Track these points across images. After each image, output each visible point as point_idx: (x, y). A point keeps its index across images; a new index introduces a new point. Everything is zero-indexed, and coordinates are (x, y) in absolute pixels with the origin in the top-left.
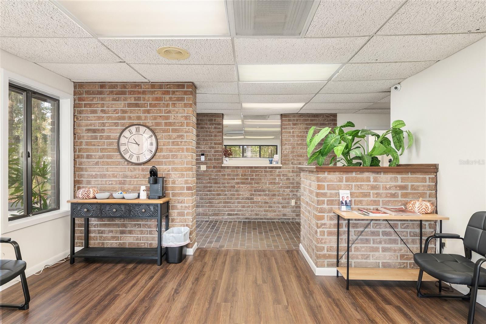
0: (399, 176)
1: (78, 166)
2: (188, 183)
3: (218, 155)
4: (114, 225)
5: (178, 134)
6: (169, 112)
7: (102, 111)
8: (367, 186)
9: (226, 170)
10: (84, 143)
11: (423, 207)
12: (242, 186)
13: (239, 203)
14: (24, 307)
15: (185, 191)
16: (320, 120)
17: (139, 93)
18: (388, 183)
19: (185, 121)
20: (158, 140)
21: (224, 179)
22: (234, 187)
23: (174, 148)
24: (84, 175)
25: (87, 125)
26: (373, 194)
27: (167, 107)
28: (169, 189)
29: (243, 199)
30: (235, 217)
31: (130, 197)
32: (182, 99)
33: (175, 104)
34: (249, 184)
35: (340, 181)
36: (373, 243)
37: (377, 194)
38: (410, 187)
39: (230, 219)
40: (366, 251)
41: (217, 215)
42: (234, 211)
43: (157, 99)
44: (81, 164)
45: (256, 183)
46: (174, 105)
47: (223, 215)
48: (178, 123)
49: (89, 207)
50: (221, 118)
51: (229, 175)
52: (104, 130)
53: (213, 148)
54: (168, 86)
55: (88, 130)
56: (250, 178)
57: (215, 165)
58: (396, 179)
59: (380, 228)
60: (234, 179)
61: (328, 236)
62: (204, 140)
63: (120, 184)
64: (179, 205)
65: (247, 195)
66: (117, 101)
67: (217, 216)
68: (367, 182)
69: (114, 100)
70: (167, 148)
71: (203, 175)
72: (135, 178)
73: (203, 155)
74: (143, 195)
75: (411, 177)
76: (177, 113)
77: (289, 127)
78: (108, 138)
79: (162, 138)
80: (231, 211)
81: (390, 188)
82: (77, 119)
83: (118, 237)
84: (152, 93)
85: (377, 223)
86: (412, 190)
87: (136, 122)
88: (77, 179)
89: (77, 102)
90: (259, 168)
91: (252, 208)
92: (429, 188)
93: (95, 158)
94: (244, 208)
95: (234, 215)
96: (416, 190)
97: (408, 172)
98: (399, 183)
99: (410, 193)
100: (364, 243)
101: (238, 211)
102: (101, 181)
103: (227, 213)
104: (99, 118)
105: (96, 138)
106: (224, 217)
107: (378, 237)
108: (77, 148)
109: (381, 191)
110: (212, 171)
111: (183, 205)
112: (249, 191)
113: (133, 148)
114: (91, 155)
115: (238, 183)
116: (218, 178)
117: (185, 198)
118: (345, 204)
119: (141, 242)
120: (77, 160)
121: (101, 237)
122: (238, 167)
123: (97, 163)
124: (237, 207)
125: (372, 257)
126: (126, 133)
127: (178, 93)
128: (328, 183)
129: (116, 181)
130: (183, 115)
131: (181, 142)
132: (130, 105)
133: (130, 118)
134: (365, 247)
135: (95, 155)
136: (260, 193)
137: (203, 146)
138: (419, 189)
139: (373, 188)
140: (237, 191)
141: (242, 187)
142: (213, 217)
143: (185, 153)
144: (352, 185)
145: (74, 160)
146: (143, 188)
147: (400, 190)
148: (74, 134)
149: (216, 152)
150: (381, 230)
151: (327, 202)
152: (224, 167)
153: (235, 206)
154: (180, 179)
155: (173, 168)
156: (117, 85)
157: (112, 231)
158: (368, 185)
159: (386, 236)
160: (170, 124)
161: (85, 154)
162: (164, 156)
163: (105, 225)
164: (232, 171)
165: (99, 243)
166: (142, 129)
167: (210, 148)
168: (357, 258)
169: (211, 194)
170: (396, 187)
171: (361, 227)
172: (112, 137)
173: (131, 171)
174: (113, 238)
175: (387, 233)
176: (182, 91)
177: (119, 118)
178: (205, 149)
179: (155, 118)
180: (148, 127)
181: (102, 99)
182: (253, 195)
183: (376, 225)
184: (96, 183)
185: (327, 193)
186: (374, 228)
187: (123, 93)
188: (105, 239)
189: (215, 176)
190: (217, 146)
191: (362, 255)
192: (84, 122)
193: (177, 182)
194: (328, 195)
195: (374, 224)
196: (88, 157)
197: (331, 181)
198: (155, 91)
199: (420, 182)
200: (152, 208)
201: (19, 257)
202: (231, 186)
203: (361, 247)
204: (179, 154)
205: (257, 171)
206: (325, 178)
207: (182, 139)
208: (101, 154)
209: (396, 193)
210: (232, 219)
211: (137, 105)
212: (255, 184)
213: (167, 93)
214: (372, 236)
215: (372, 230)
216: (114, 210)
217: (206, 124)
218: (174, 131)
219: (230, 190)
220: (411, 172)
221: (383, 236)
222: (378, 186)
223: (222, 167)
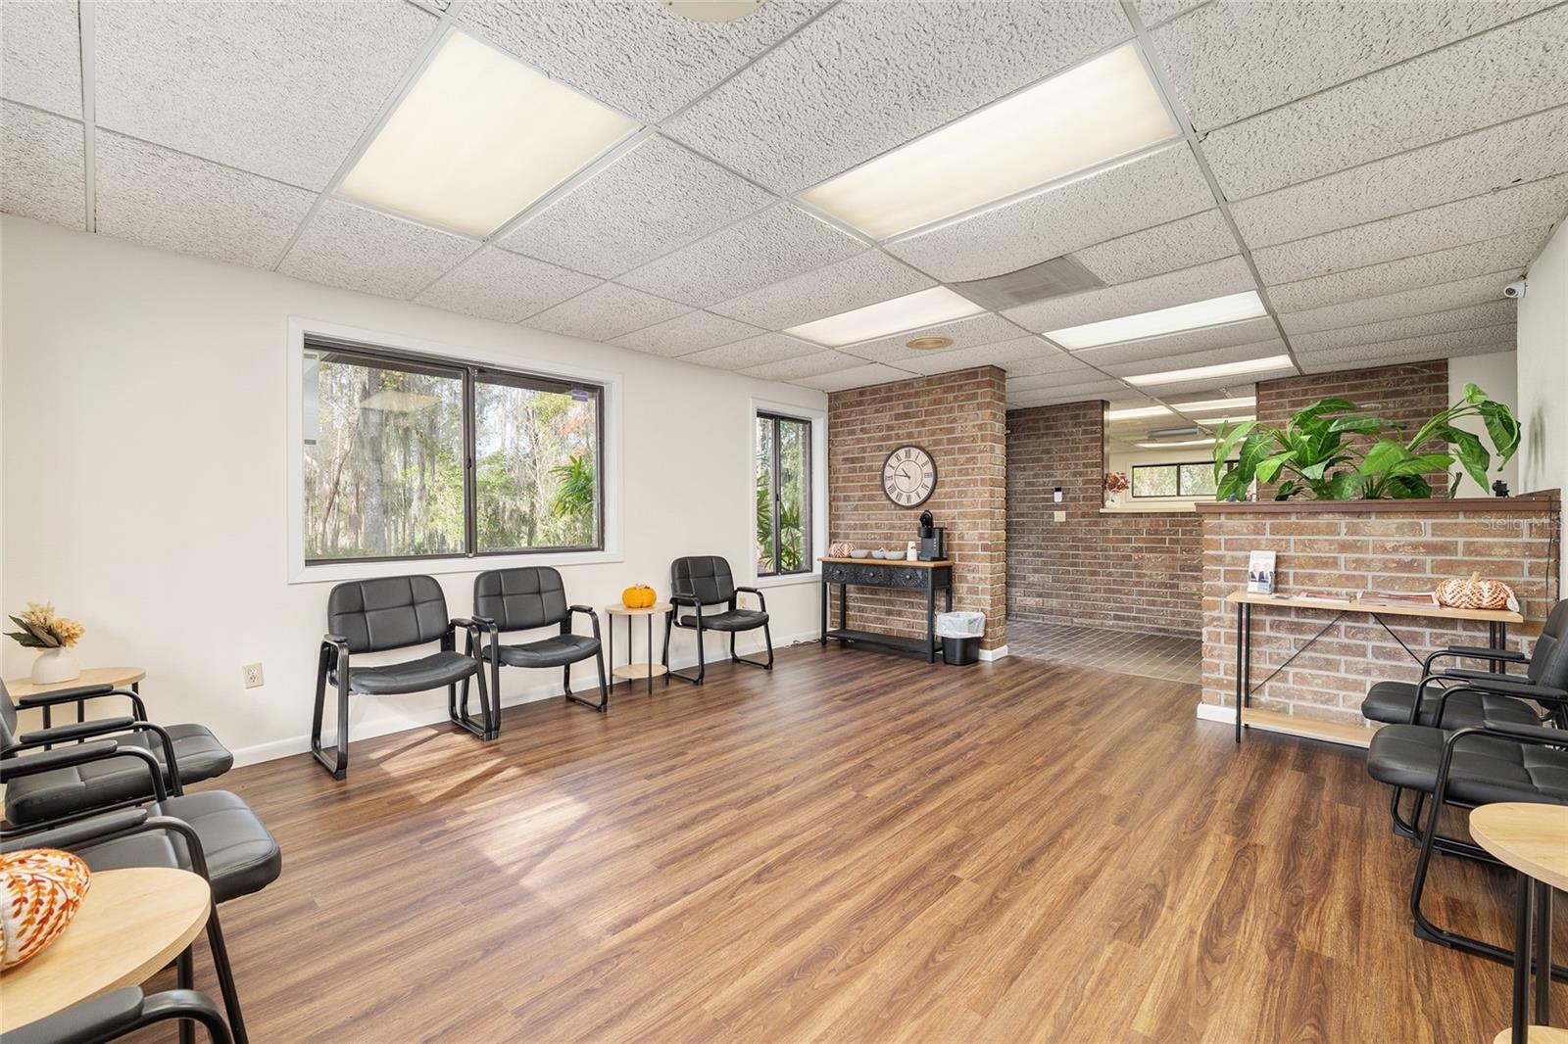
0: (1427, 523)
1: (833, 512)
2: (984, 539)
3: (1092, 488)
4: (878, 600)
5: (968, 456)
6: (954, 420)
7: (862, 430)
8: (1327, 543)
9: (1111, 520)
10: (841, 479)
11: (1464, 592)
12: (1148, 555)
13: (1141, 593)
14: (769, 667)
15: (980, 552)
16: (1385, 384)
17: (910, 395)
18: (1391, 538)
19: (979, 434)
20: (938, 469)
21: (1106, 541)
22: (1129, 558)
23: (962, 480)
24: (841, 524)
25: (844, 453)
26: (1345, 561)
27: (950, 413)
28: (955, 548)
29: (1150, 585)
30: (1132, 624)
31: (893, 557)
32: (974, 396)
33: (962, 405)
34: (1167, 552)
35: (1255, 533)
36: (1346, 671)
37: (1356, 561)
38: (1460, 548)
39: (1119, 627)
40: (1325, 684)
41: (1090, 616)
42: (1130, 610)
43: (935, 402)
44: (837, 509)
45: (1185, 550)
46: (961, 407)
47: (1104, 618)
48: (967, 437)
49: (843, 568)
50: (1099, 410)
51: (1117, 531)
52: (864, 457)
53: (1081, 474)
54: (953, 378)
55: (845, 460)
56: (1170, 539)
57: (1085, 509)
58: (1415, 529)
59: (1368, 639)
60: (1129, 541)
61: (1225, 643)
62: (1061, 459)
63: (885, 539)
64: (970, 576)
65: (1162, 576)
66: (882, 412)
67: (1090, 618)
68: (1327, 534)
69: (877, 411)
70: (951, 481)
71: (1060, 532)
72: (905, 529)
73: (1058, 490)
74: (912, 556)
75: (1464, 524)
76: (966, 421)
77: (1279, 413)
78: (870, 469)
79: (942, 465)
80: (1123, 609)
81: (1395, 549)
82: (833, 445)
83: (883, 619)
84: (928, 393)
85: (1359, 628)
86: (1470, 555)
87: (905, 442)
88: (833, 530)
89: (832, 421)
90: (1195, 516)
91: (1174, 607)
92: (1530, 550)
93: (855, 501)
94: (1154, 605)
95: (1128, 619)
96: (1482, 555)
97: (1458, 512)
98: (1428, 537)
99: (1460, 563)
100: (1320, 668)
101: (1139, 611)
102: (862, 534)
103: (1112, 613)
104: (859, 441)
105: (854, 471)
106: (1105, 621)
107: (1362, 659)
108: (832, 485)
109: (1370, 556)
110: (1079, 524)
111: (977, 575)
112: (1167, 567)
113: (903, 484)
114: (849, 496)
115: (1139, 550)
116: (1091, 538)
117: (980, 564)
118: (1257, 579)
119: (914, 630)
120: (832, 503)
121: (861, 617)
122: (1140, 515)
123: (856, 508)
124: (1134, 602)
125: (1344, 702)
126: (893, 461)
127: (967, 388)
128: (1227, 537)
129: (880, 534)
130: (976, 423)
131: (973, 469)
132: (898, 417)
133: (898, 436)
134: (1323, 676)
135: (854, 496)
136: (1195, 574)
137: (1059, 472)
138: (1493, 553)
139: (1344, 547)
140: (1136, 567)
141: (1149, 559)
142: (1082, 620)
143: (980, 488)
144: (1288, 541)
145: (830, 504)
146: (912, 544)
147: (1428, 553)
148: (830, 467)
149: (1086, 482)
150: (1370, 644)
151: (1225, 574)
152: (1107, 515)
153: (1132, 599)
154: (971, 532)
155: (959, 513)
156: (880, 389)
157: (875, 610)
158: (1331, 542)
159: (1386, 659)
160: (955, 441)
161: (842, 495)
162: (946, 494)
163: (866, 600)
164: (1124, 523)
165: (859, 626)
166: (915, 452)
167: (1075, 475)
168: (1302, 697)
169: (1077, 571)
170: (1415, 546)
171: (1311, 632)
172: (874, 468)
173: (900, 520)
174: (877, 620)
175: (1386, 652)
176: (974, 383)
177: (883, 439)
178: (1064, 479)
179: (933, 433)
180: (922, 449)
181: (862, 413)
182: (1178, 577)
183: (1354, 631)
184: (856, 537)
185: (1224, 556)
186: (1349, 638)
187: (889, 399)
188: (867, 620)
189: (1085, 534)
190: (1089, 470)
191: (1315, 693)
192: (840, 449)
193: (966, 537)
194: (1228, 560)
195: (1349, 629)
196: (846, 499)
197: (1235, 532)
198: (933, 389)
199: (1495, 536)
200: (919, 573)
201: (764, 609)
202: (1123, 556)
203: (1310, 674)
204: (970, 489)
205: (1187, 523)
206: (1220, 526)
207: (974, 463)
208: (861, 494)
209: (1413, 561)
210: (1123, 628)
211: (907, 416)
212: (1181, 553)
213: (951, 389)
214: (1344, 655)
215: (1345, 640)
216: (871, 574)
217: (1066, 425)
218: (962, 451)
219: (1121, 565)
220: (1465, 512)
221: (1377, 658)
222: (1359, 544)
223: (1101, 515)
